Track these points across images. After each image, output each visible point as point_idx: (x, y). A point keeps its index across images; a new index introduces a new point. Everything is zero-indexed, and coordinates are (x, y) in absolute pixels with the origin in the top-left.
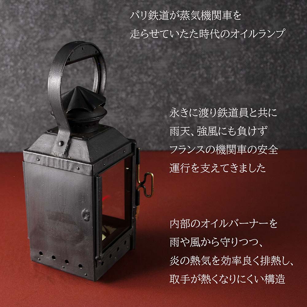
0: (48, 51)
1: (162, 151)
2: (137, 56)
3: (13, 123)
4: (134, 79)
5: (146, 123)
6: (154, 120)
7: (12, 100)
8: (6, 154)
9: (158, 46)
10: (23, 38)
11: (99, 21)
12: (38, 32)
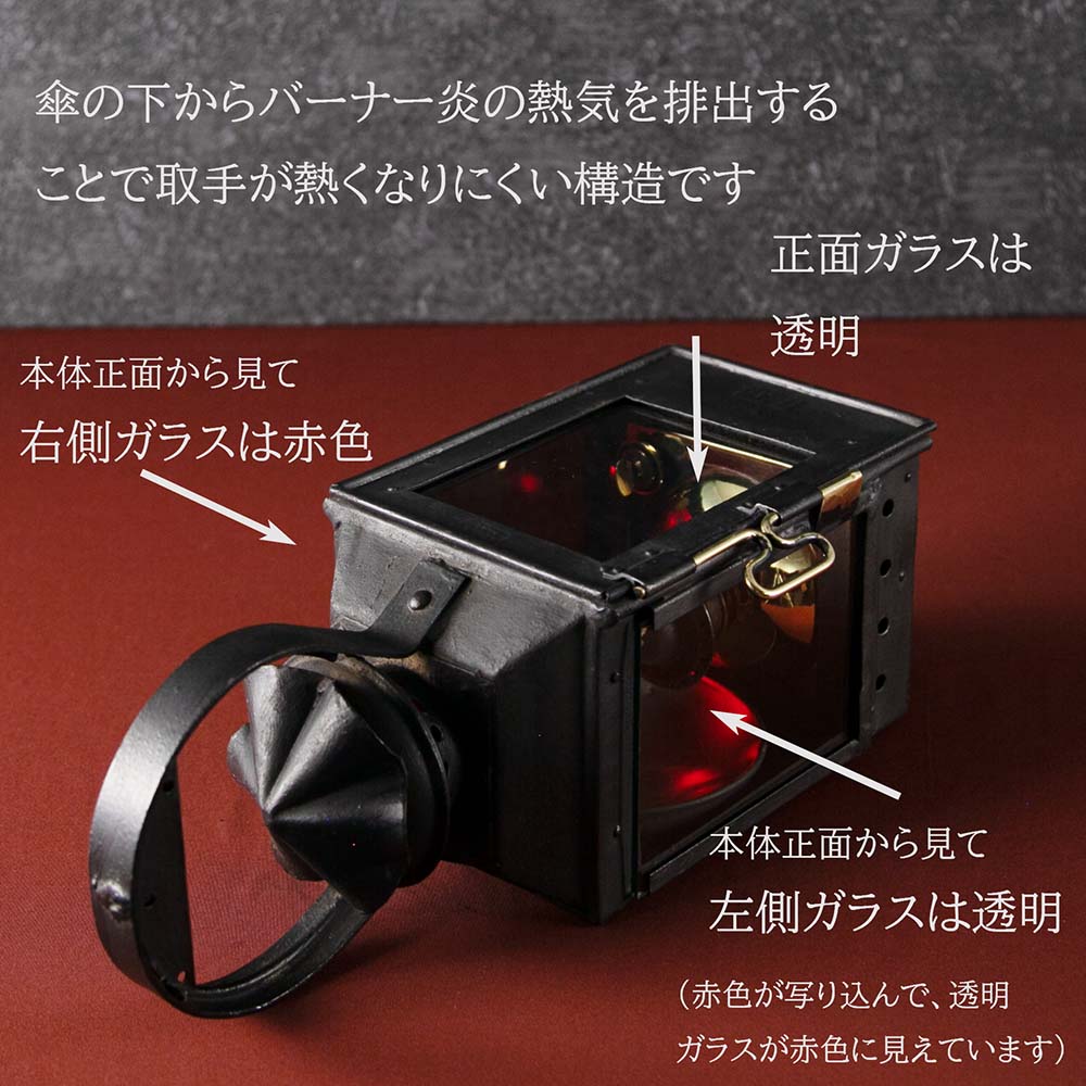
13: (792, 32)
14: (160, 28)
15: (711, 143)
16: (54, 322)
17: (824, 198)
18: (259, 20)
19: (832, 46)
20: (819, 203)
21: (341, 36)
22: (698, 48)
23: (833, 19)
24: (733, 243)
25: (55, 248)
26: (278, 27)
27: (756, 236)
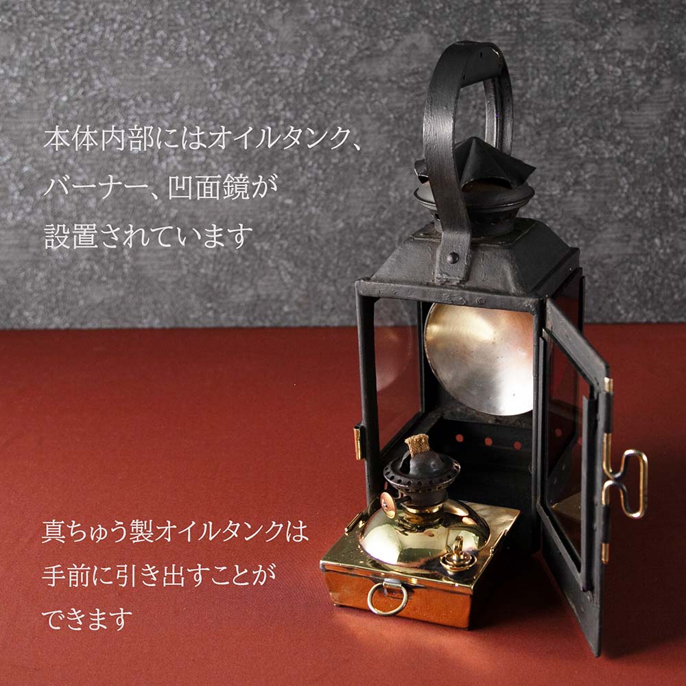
0: (376, 85)
1: (648, 323)
2: (588, 95)
3: (291, 258)
4: (582, 151)
5: (610, 256)
6: (630, 251)
7: (289, 202)
8: (275, 330)
9: (640, 72)
10: (315, 53)
11: (496, 12)
12: (351, 39)
13: (646, 167)
14: (304, 166)
15: (601, 228)
16: (246, 325)
17: (662, 257)
18: (357, 161)
19: (667, 175)
20: (660, 260)
21: (401, 170)
22: (595, 176)
23: (667, 161)
24: (613, 282)
25: (246, 284)
26: (367, 165)
27: (626, 278)
